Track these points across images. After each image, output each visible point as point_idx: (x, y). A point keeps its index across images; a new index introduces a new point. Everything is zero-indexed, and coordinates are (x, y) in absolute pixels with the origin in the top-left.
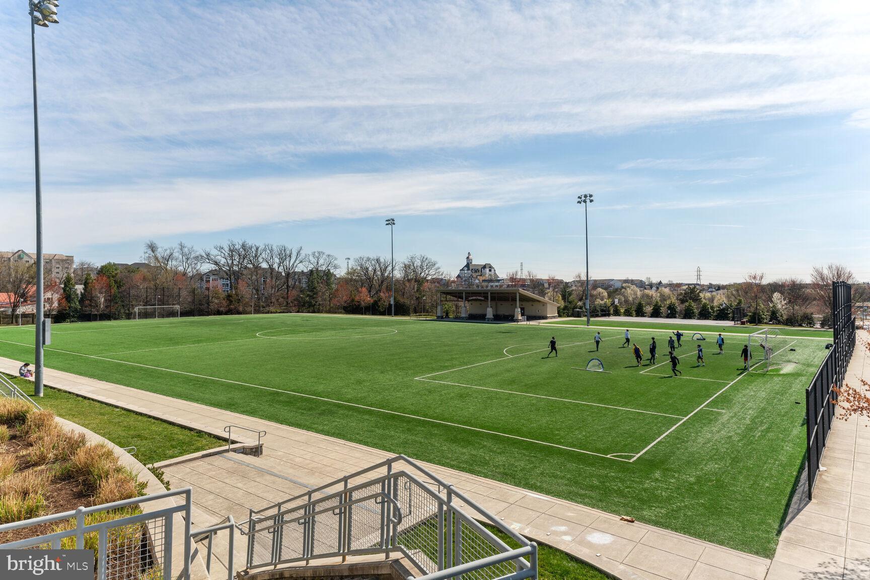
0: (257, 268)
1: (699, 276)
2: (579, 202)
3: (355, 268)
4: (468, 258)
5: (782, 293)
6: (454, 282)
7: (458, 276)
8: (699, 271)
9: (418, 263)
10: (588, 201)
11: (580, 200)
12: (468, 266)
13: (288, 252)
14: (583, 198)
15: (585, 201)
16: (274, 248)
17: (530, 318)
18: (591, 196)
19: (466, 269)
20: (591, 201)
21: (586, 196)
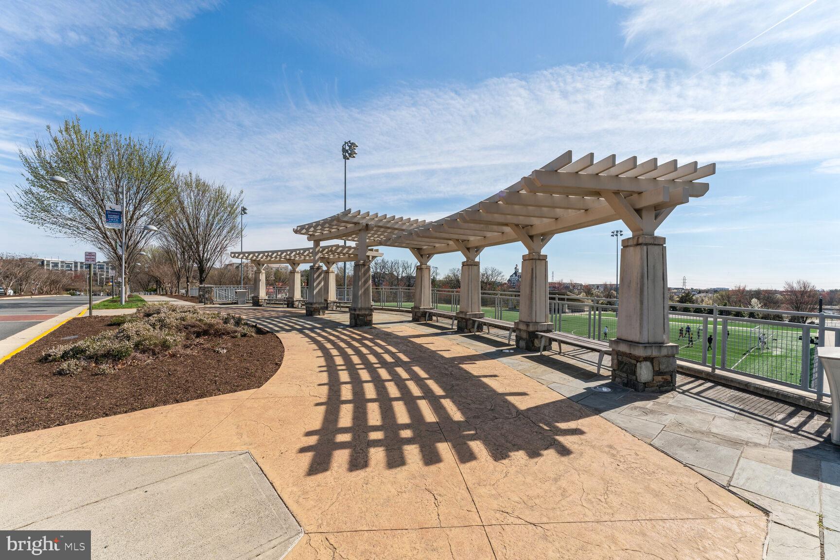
0: (392, 274)
1: (684, 283)
2: (612, 236)
3: (450, 275)
4: (516, 268)
5: (758, 299)
6: (505, 284)
7: (509, 280)
8: (684, 279)
9: (490, 272)
10: (619, 235)
11: (613, 234)
12: (515, 273)
13: (409, 264)
14: (615, 233)
15: (617, 235)
16: (400, 262)
17: (573, 311)
18: (621, 231)
19: (514, 275)
20: (621, 235)
21: (617, 232)
